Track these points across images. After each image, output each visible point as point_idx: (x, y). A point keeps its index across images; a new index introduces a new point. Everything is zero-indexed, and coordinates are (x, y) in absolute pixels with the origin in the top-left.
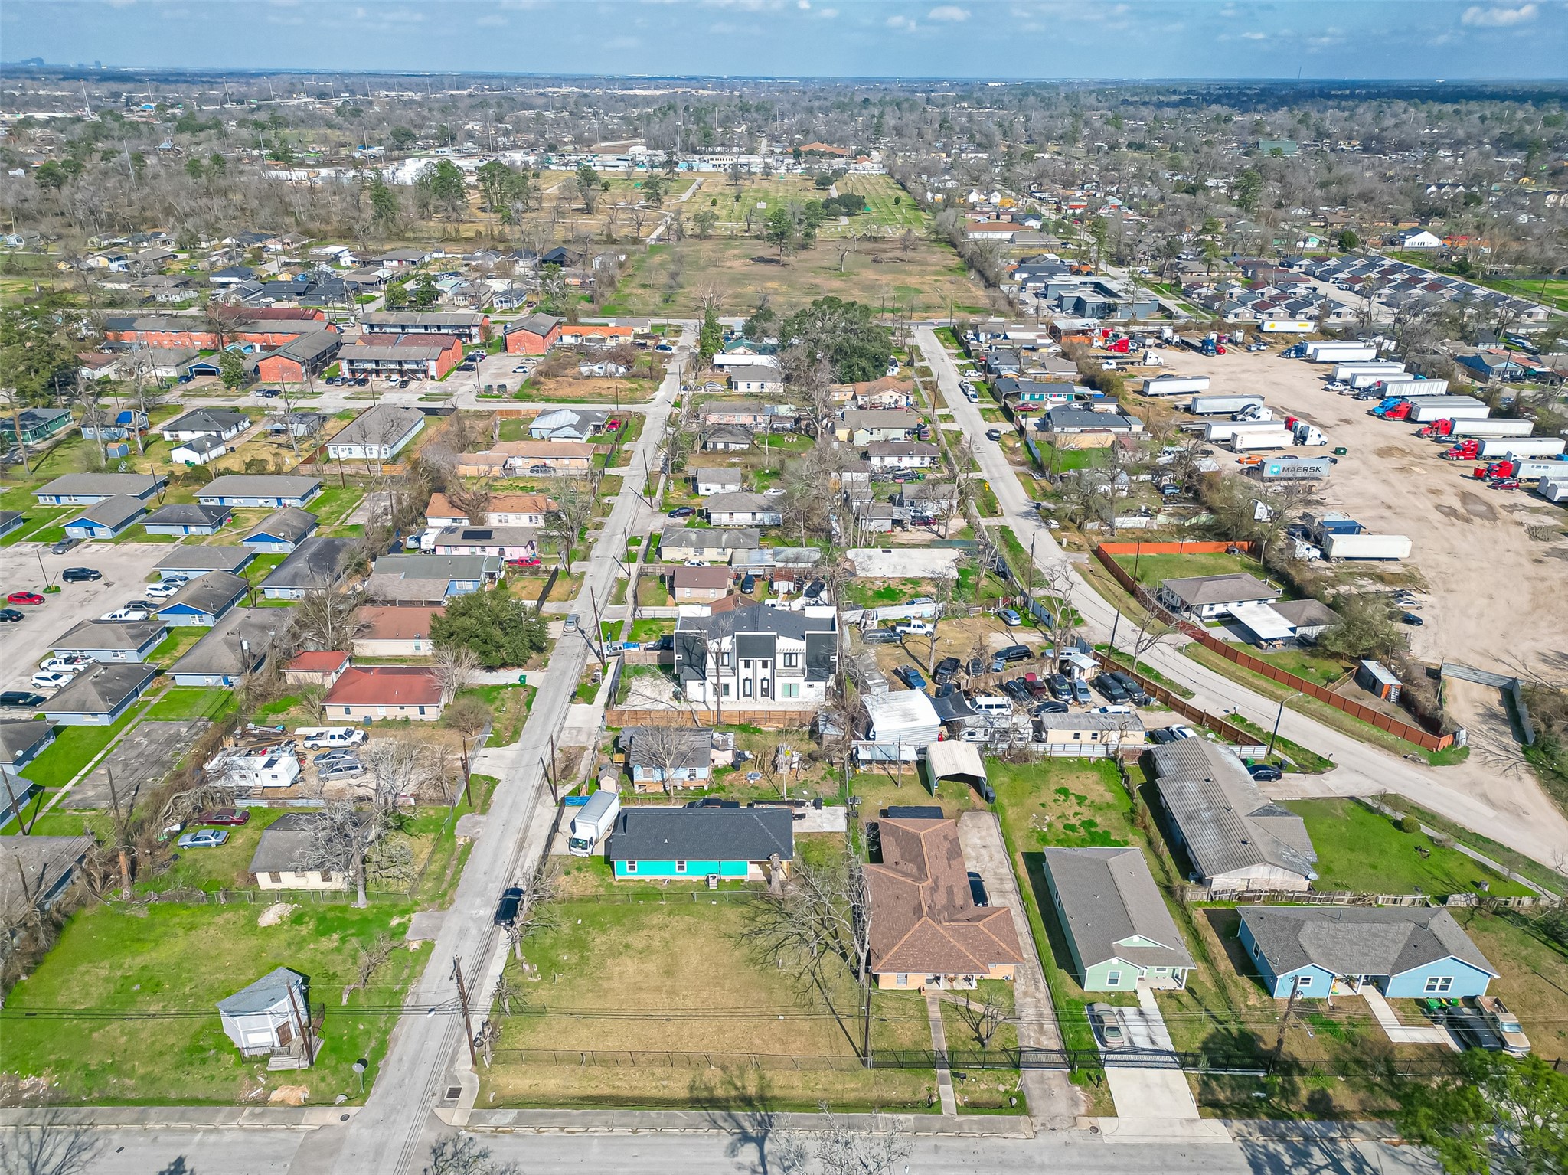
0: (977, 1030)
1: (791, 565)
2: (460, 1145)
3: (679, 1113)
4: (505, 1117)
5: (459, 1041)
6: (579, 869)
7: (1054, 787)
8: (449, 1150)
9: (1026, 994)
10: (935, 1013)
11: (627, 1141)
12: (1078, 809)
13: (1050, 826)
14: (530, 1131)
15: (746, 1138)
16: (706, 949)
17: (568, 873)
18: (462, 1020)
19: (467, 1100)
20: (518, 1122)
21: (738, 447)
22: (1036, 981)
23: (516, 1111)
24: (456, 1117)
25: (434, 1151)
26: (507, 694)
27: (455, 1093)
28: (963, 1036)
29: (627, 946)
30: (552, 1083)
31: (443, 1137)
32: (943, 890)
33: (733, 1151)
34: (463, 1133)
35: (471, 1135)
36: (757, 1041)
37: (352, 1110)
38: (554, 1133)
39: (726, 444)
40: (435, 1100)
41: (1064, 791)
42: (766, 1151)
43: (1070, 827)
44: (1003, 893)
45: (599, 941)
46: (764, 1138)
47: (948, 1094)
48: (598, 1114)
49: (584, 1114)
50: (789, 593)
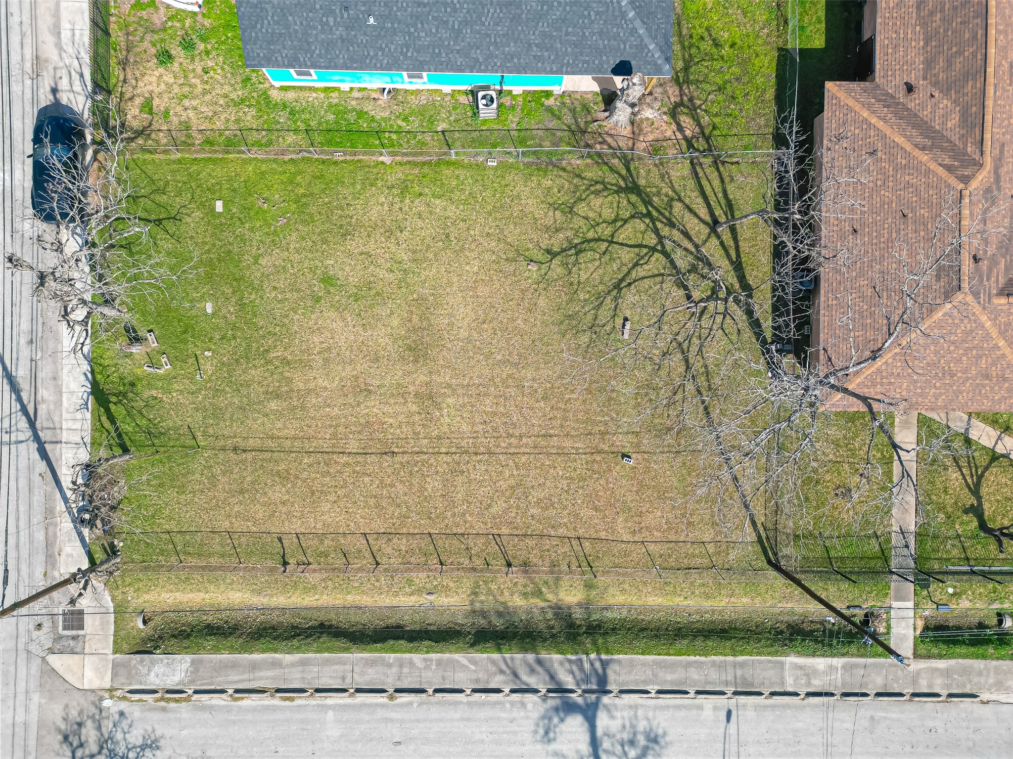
0: (975, 491)
2: (107, 726)
3: (458, 657)
4: (170, 671)
5: (49, 513)
6: (188, 45)
8: (90, 734)
11: (380, 713)
14: (219, 698)
15: (569, 708)
16: (483, 291)
17: (165, 57)
18: (42, 466)
19: (98, 633)
20: (195, 679)
23: (188, 658)
24: (88, 669)
25: (66, 738)
28: (949, 501)
29: (328, 280)
31: (74, 714)
33: (548, 735)
34: (107, 703)
35: (123, 706)
36: (586, 513)
40: (44, 637)
42: (599, 732)
45: (269, 263)
46: (595, 706)
47: (904, 617)
48: (327, 662)
49: (303, 663)
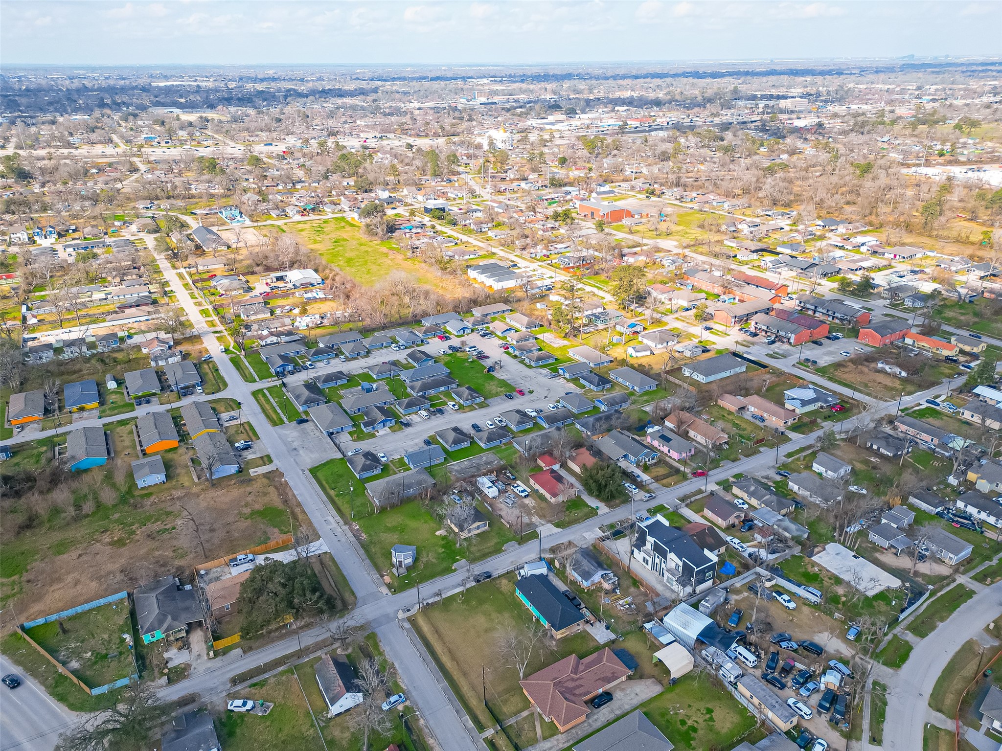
1: (781, 531)
4: (407, 625)
6: (513, 583)
7: (710, 706)
9: (558, 740)
10: (525, 714)
11: (417, 656)
12: (701, 721)
13: (677, 714)
14: (406, 634)
17: (509, 581)
19: (408, 614)
20: (408, 630)
21: (886, 452)
22: (567, 741)
23: (411, 627)
24: (401, 615)
26: (586, 510)
27: (409, 610)
30: (426, 628)
32: (577, 683)
37: (390, 594)
38: (409, 639)
39: (879, 448)
40: (403, 608)
41: (710, 711)
43: (683, 722)
44: (612, 711)
45: (487, 607)
47: (489, 733)
48: (421, 646)
49: (420, 643)
50: (760, 543)
